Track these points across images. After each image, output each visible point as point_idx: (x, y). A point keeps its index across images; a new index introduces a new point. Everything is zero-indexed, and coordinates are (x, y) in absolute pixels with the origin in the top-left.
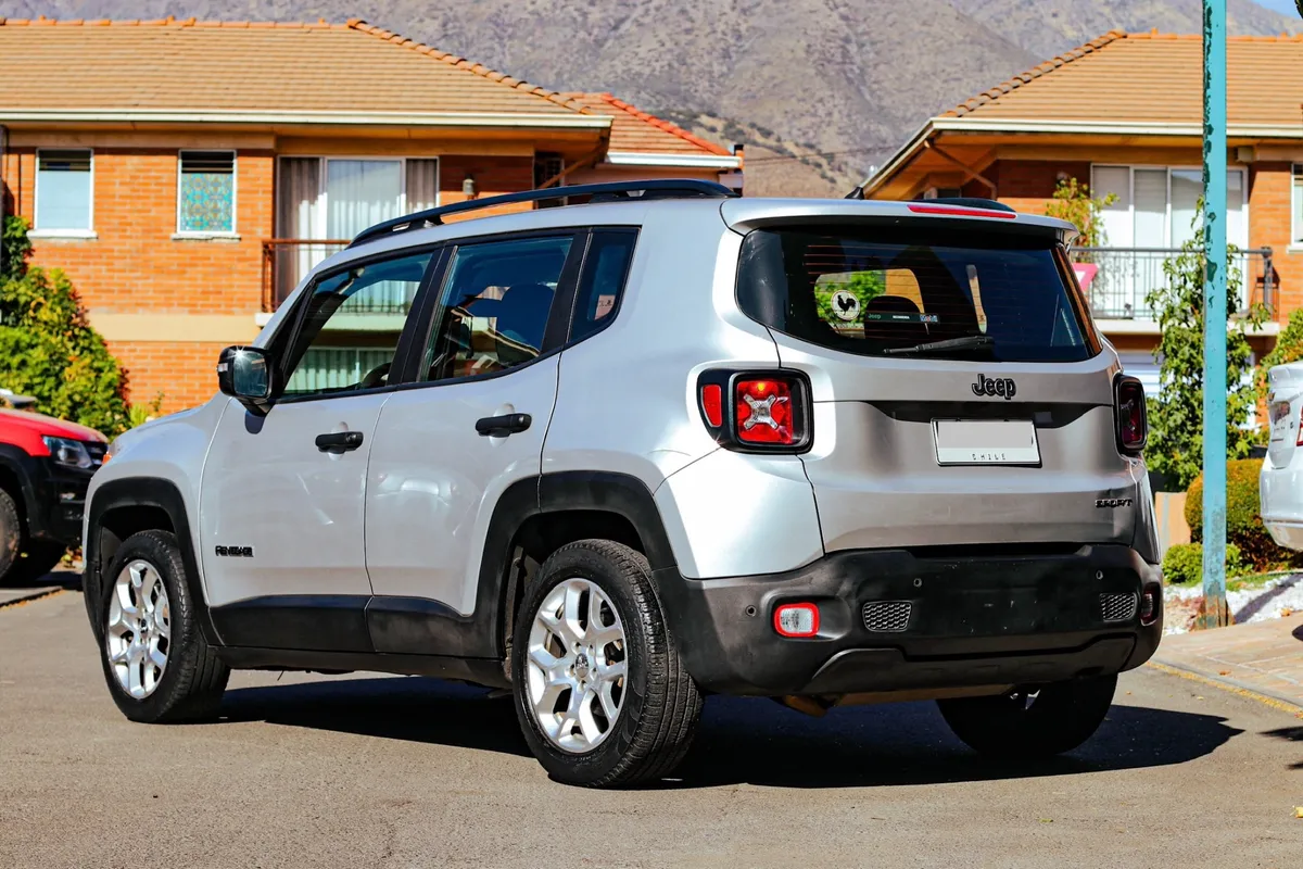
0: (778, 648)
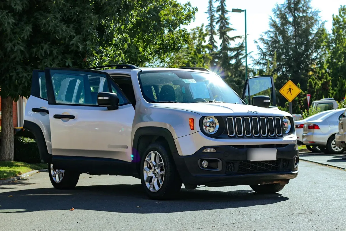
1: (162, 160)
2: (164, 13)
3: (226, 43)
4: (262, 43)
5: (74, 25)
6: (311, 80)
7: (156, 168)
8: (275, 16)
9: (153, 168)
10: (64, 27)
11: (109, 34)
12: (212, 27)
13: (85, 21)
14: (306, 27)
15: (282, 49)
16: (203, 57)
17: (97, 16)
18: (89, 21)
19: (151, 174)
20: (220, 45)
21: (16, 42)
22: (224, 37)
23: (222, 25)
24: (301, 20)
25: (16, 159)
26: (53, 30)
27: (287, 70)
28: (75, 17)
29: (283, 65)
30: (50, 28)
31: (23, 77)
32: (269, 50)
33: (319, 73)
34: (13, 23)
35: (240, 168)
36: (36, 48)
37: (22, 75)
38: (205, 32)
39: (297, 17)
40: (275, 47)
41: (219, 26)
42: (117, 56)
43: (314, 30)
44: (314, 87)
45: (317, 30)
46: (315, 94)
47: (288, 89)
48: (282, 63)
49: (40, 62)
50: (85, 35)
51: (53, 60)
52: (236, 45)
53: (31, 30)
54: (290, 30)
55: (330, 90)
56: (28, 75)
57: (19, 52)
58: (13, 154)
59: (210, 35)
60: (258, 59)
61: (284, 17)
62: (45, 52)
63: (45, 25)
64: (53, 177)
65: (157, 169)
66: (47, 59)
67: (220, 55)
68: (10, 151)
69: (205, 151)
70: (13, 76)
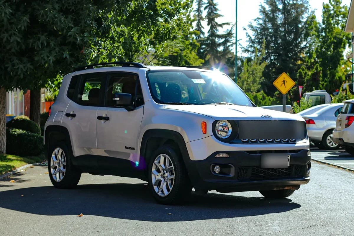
1: (172, 164)
2: (161, 2)
3: (214, 30)
4: (251, 29)
5: (73, 15)
6: (301, 70)
7: (165, 172)
8: (264, 2)
9: (162, 171)
10: (62, 19)
11: (106, 27)
12: (200, 12)
13: (84, 12)
14: (296, 15)
15: (271, 37)
16: (191, 44)
17: (96, 7)
18: (87, 12)
19: (159, 178)
20: (208, 31)
21: (13, 33)
22: (212, 23)
23: (210, 11)
24: (291, 7)
25: (8, 153)
26: (51, 21)
27: (276, 58)
28: (73, 8)
29: (272, 53)
30: (48, 19)
31: (18, 68)
32: (258, 38)
33: (308, 62)
34: (9, 13)
35: (252, 174)
36: (33, 39)
37: (18, 67)
38: (192, 18)
39: (287, 4)
40: (264, 35)
41: (208, 12)
42: (115, 48)
43: (304, 18)
44: (304, 77)
45: (307, 18)
46: (305, 84)
47: (282, 82)
48: (270, 52)
49: (36, 53)
50: (83, 27)
51: (50, 52)
52: (224, 32)
53: (28, 21)
54: (280, 18)
55: (320, 81)
56: (24, 67)
57: (15, 43)
58: (5, 147)
59: (197, 20)
60: (247, 47)
61: (274, 4)
62: (42, 44)
63: (43, 16)
64: (53, 176)
65: (167, 173)
66: (44, 50)
67: (207, 42)
68: (2, 144)
69: (217, 156)
70: (8, 67)
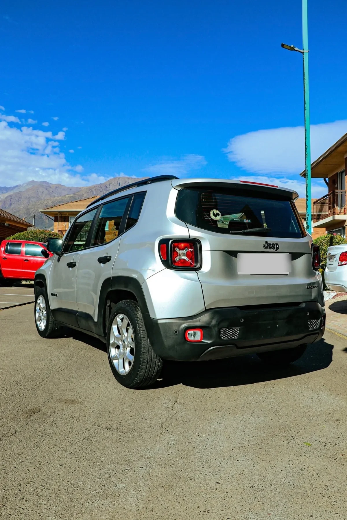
0: (187, 346)
